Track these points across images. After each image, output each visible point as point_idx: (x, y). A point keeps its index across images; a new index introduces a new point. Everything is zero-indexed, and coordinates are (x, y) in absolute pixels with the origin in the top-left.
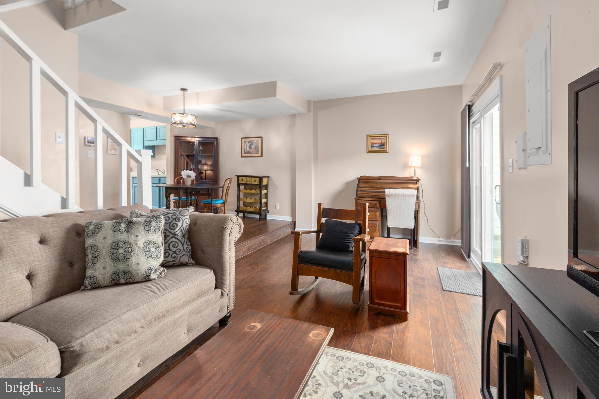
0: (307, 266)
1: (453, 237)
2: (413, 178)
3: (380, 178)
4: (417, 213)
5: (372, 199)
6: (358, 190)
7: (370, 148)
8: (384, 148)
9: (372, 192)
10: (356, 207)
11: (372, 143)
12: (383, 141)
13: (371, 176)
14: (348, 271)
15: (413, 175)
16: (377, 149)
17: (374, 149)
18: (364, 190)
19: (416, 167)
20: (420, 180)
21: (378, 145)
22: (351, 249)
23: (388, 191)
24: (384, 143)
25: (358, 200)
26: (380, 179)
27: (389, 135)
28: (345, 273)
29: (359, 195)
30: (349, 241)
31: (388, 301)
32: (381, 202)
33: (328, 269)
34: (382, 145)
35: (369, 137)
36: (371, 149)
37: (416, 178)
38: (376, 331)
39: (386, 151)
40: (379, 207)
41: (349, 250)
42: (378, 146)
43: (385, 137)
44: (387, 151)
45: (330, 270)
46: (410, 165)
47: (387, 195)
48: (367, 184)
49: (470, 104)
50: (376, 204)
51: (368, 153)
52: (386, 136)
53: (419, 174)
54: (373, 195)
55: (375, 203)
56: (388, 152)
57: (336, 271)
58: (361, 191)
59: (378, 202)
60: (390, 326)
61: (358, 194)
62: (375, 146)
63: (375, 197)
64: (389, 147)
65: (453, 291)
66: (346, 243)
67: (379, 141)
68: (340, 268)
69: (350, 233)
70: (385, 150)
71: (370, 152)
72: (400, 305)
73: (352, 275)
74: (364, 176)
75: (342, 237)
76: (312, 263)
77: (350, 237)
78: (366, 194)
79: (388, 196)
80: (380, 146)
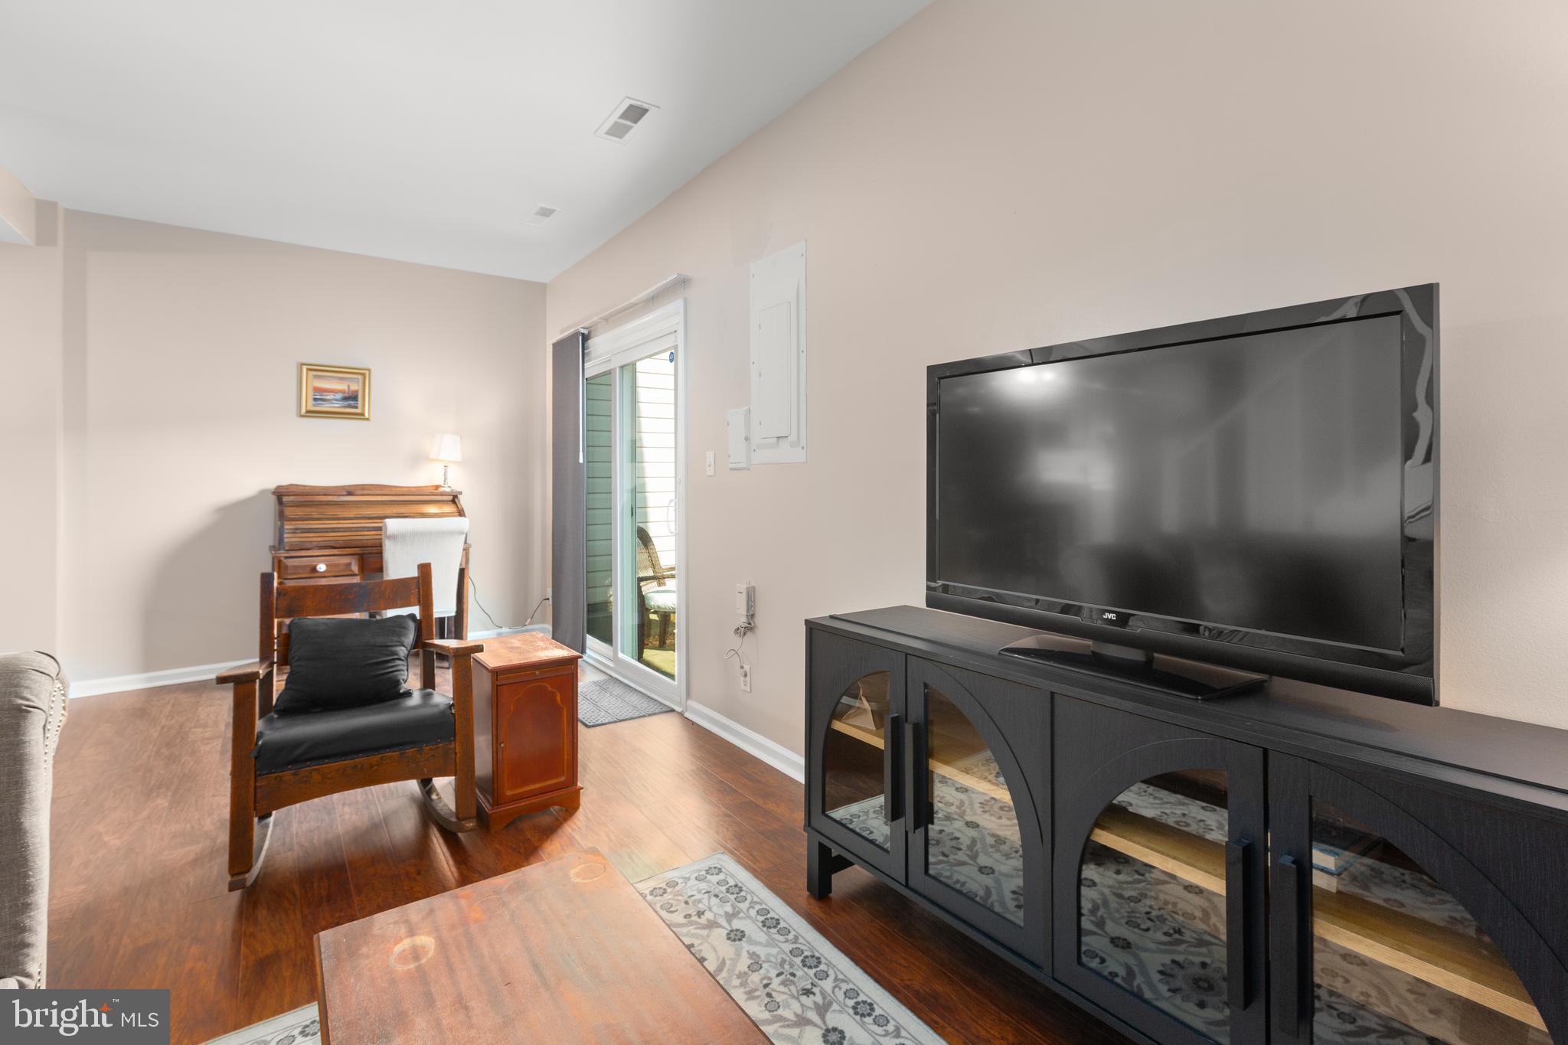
0: (295, 774)
1: (529, 620)
2: (441, 490)
3: (350, 491)
4: (462, 573)
5: (335, 551)
6: (286, 527)
7: (311, 402)
8: (357, 407)
9: (333, 530)
10: (280, 581)
11: (317, 390)
12: (354, 387)
13: (318, 485)
14: (439, 743)
15: (441, 483)
16: (336, 407)
17: (325, 407)
18: (305, 527)
19: (450, 462)
20: (461, 493)
21: (339, 396)
22: (404, 687)
23: (393, 525)
24: (357, 391)
25: (286, 558)
26: (350, 494)
27: (372, 372)
28: (431, 749)
29: (288, 542)
30: (392, 667)
31: (533, 782)
32: (365, 556)
33: (375, 758)
34: (352, 398)
35: (308, 370)
36: (314, 405)
37: (448, 490)
38: (541, 853)
39: (363, 414)
40: (357, 572)
41: (401, 691)
42: (337, 400)
43: (360, 377)
44: (367, 415)
45: (381, 758)
46: (431, 457)
47: (389, 537)
48: (313, 509)
49: (586, 332)
50: (349, 565)
51: (302, 416)
52: (363, 374)
53: (455, 481)
54: (337, 538)
55: (345, 560)
56: (368, 419)
57: (401, 754)
58: (297, 529)
59: (357, 557)
60: (560, 831)
61: (286, 540)
62: (328, 397)
63: (344, 546)
64: (372, 404)
65: (604, 722)
66: (391, 675)
67: (343, 386)
68: (413, 743)
69: (396, 646)
70: (358, 411)
71: (310, 413)
72: (562, 779)
73: (451, 749)
74: (290, 485)
75: (373, 661)
76: (311, 759)
77: (397, 654)
78: (315, 538)
79: (393, 537)
80: (345, 399)
